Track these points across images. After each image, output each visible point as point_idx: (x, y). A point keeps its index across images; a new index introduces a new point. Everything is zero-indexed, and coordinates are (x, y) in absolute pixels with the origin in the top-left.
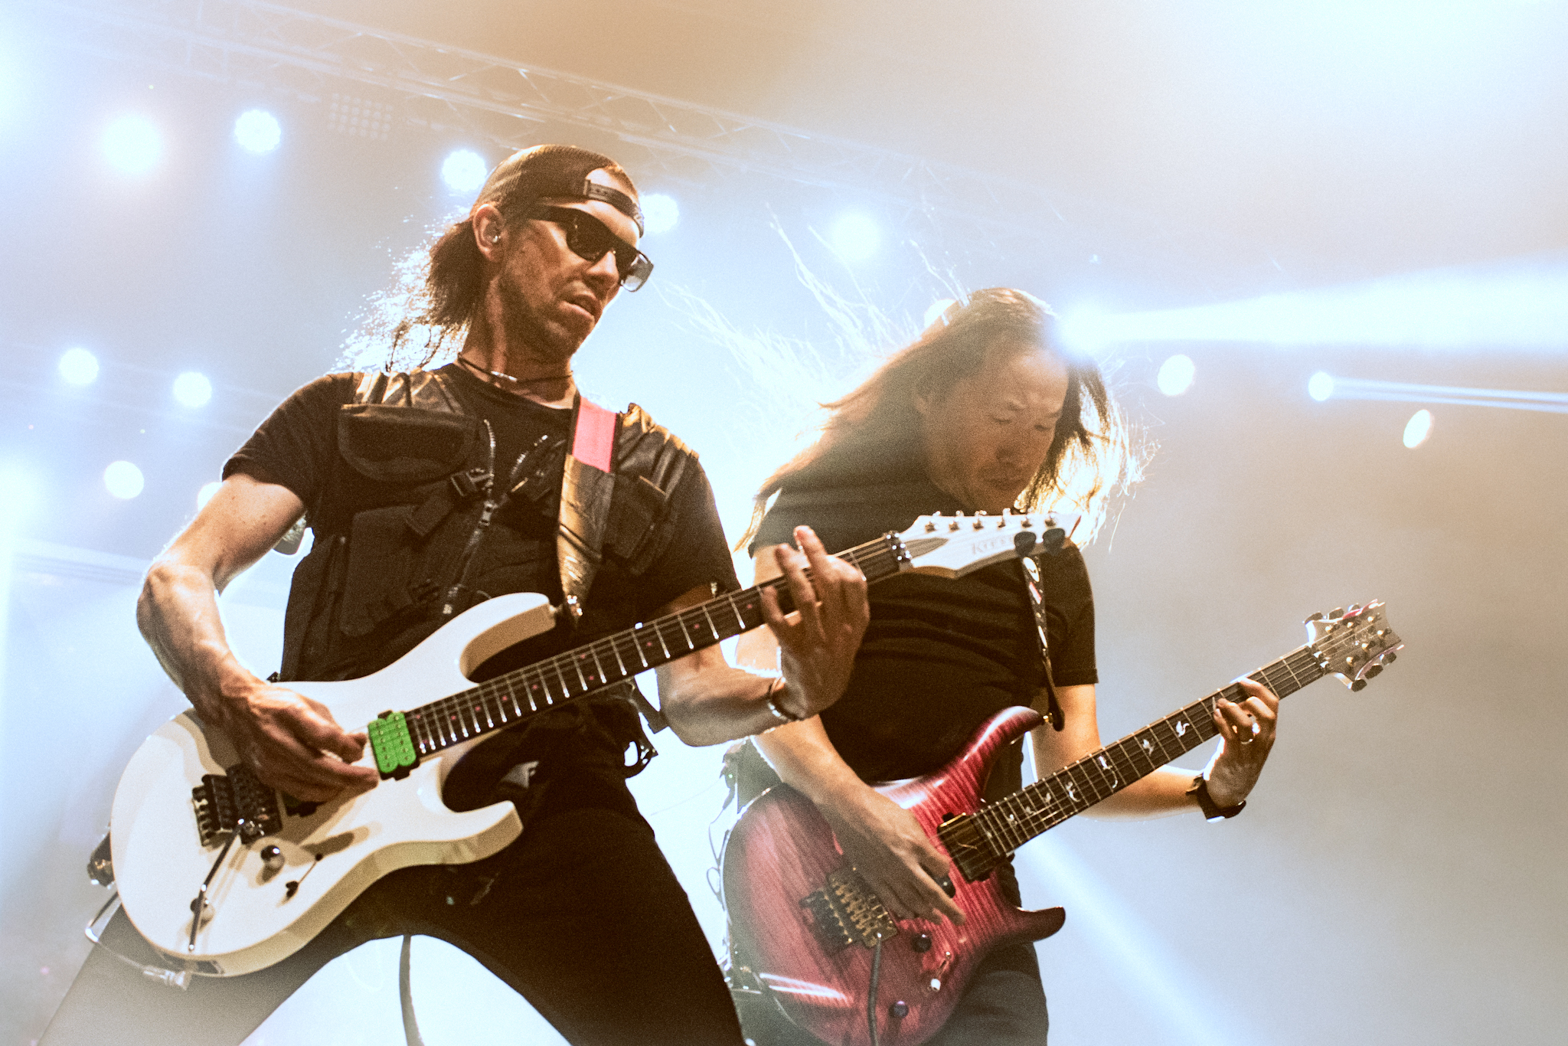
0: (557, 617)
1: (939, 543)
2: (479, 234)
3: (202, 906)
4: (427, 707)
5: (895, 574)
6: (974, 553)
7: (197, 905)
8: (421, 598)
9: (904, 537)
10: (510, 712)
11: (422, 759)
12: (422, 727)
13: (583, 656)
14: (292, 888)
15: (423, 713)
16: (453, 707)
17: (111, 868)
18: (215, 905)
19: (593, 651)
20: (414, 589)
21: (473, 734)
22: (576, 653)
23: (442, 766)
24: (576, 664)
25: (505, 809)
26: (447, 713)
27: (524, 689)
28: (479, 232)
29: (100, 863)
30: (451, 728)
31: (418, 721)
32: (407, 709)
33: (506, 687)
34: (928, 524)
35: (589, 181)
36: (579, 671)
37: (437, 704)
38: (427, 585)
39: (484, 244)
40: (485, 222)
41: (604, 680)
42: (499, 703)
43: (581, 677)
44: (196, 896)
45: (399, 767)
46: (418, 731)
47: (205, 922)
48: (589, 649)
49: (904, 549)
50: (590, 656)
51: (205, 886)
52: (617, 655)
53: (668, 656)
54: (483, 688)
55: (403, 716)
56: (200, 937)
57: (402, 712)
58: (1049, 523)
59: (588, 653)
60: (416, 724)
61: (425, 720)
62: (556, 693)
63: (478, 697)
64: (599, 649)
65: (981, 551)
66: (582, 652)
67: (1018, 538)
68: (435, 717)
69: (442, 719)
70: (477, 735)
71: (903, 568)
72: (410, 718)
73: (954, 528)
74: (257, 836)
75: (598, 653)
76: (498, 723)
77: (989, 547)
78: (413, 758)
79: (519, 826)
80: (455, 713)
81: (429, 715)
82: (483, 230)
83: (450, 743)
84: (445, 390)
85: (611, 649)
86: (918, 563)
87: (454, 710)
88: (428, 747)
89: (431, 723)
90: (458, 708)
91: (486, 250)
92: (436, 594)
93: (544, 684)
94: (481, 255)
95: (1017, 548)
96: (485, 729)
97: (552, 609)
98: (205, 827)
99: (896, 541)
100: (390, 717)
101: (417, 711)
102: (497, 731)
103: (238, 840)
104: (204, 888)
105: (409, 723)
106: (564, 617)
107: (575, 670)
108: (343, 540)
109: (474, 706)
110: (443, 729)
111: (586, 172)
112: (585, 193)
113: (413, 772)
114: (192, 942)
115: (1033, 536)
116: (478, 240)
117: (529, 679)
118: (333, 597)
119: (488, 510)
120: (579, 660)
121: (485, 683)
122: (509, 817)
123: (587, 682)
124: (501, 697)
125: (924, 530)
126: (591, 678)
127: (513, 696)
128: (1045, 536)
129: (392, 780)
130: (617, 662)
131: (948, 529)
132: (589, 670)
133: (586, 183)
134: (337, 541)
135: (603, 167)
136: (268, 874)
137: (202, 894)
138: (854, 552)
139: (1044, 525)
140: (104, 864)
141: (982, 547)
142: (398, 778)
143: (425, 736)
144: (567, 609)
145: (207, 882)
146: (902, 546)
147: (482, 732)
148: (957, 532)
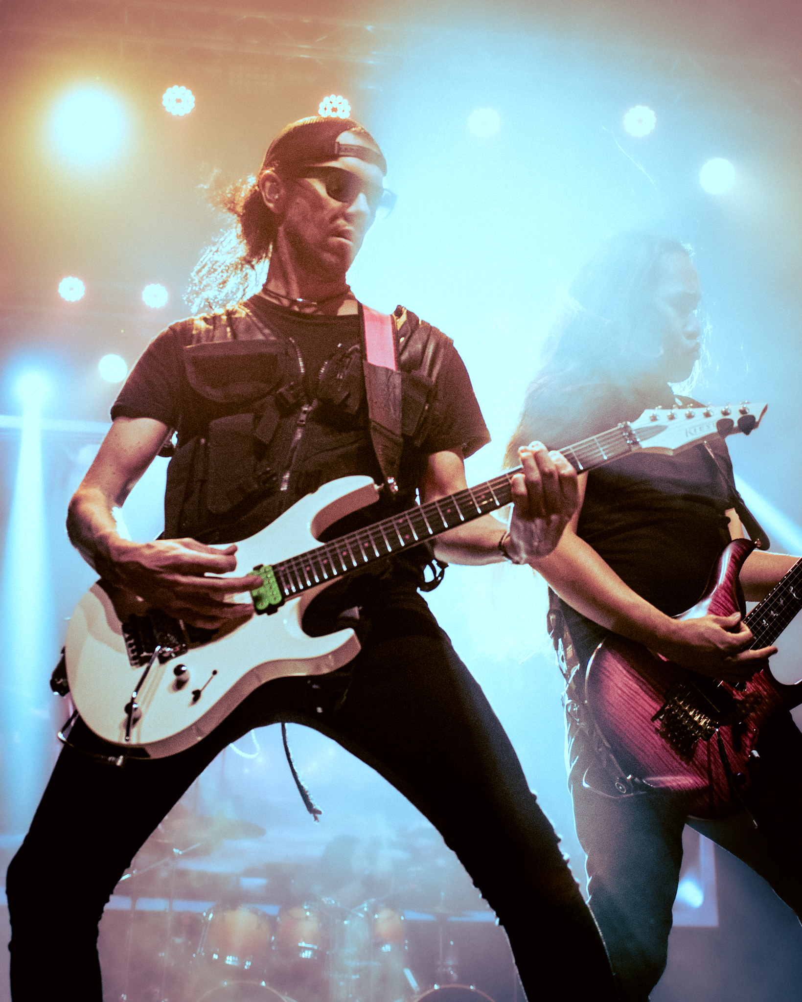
0: (381, 492)
1: (660, 429)
2: (265, 195)
3: (133, 710)
4: (289, 561)
5: (630, 453)
6: (687, 436)
7: (129, 709)
8: (265, 482)
9: (634, 426)
10: (349, 563)
11: (286, 599)
12: (285, 576)
13: (401, 521)
14: (197, 695)
15: (286, 566)
16: (307, 561)
17: (67, 682)
18: (143, 709)
19: (407, 517)
20: (259, 477)
21: (322, 580)
22: (395, 519)
23: (300, 604)
24: (396, 527)
25: (347, 634)
26: (303, 565)
27: (358, 546)
28: (265, 193)
29: (59, 680)
30: (306, 575)
31: (283, 571)
32: (274, 563)
33: (345, 546)
34: (651, 415)
35: (338, 143)
36: (398, 532)
37: (296, 558)
38: (268, 472)
39: (269, 201)
40: (268, 184)
41: (416, 538)
42: (340, 557)
43: (400, 537)
44: (129, 701)
45: (270, 605)
46: (282, 579)
47: (136, 720)
48: (404, 516)
49: (634, 435)
50: (406, 521)
51: (135, 693)
52: (426, 520)
53: (462, 518)
54: (328, 546)
55: (271, 568)
56: (134, 731)
57: (270, 565)
58: (743, 412)
59: (404, 518)
60: (281, 574)
61: (288, 571)
62: (382, 548)
63: (325, 553)
64: (412, 516)
65: (692, 434)
66: (399, 518)
67: (720, 424)
68: (295, 568)
69: (300, 570)
70: (325, 581)
71: (634, 449)
72: (276, 570)
73: (672, 418)
74: (170, 658)
75: (411, 519)
76: (340, 572)
77: (698, 431)
78: (279, 599)
79: (359, 647)
80: (309, 565)
81: (291, 567)
82: (267, 191)
83: (306, 587)
84: (257, 322)
85: (421, 515)
86: (645, 444)
87: (307, 564)
88: (290, 590)
89: (292, 573)
90: (311, 562)
91: (271, 205)
92: (274, 479)
93: (373, 542)
94: (268, 209)
95: (718, 431)
96: (331, 576)
97: (376, 487)
98: (133, 652)
99: (629, 430)
100: (262, 570)
101: (281, 564)
102: (340, 578)
103: (156, 661)
104: (134, 695)
105: (276, 574)
106: (385, 492)
107: (395, 531)
108: (203, 441)
109: (323, 560)
110: (300, 576)
111: (336, 136)
112: (336, 152)
113: (280, 609)
114: (128, 734)
115: (732, 422)
116: (265, 199)
117: (361, 539)
118: (199, 484)
119: (305, 412)
120: (398, 524)
121: (330, 542)
122: (351, 640)
123: (404, 540)
124: (342, 553)
125: (648, 420)
126: (407, 537)
127: (351, 552)
128: (740, 421)
129: (265, 615)
130: (425, 524)
131: (667, 419)
132: (406, 531)
133: (336, 145)
134: (198, 441)
135: (346, 130)
136: (180, 685)
137: (133, 699)
138: (597, 438)
139: (739, 413)
140: (62, 680)
141: (693, 432)
142: (269, 614)
143: (288, 583)
144: (387, 486)
145: (137, 690)
146: (634, 432)
147: (329, 579)
148: (673, 421)
